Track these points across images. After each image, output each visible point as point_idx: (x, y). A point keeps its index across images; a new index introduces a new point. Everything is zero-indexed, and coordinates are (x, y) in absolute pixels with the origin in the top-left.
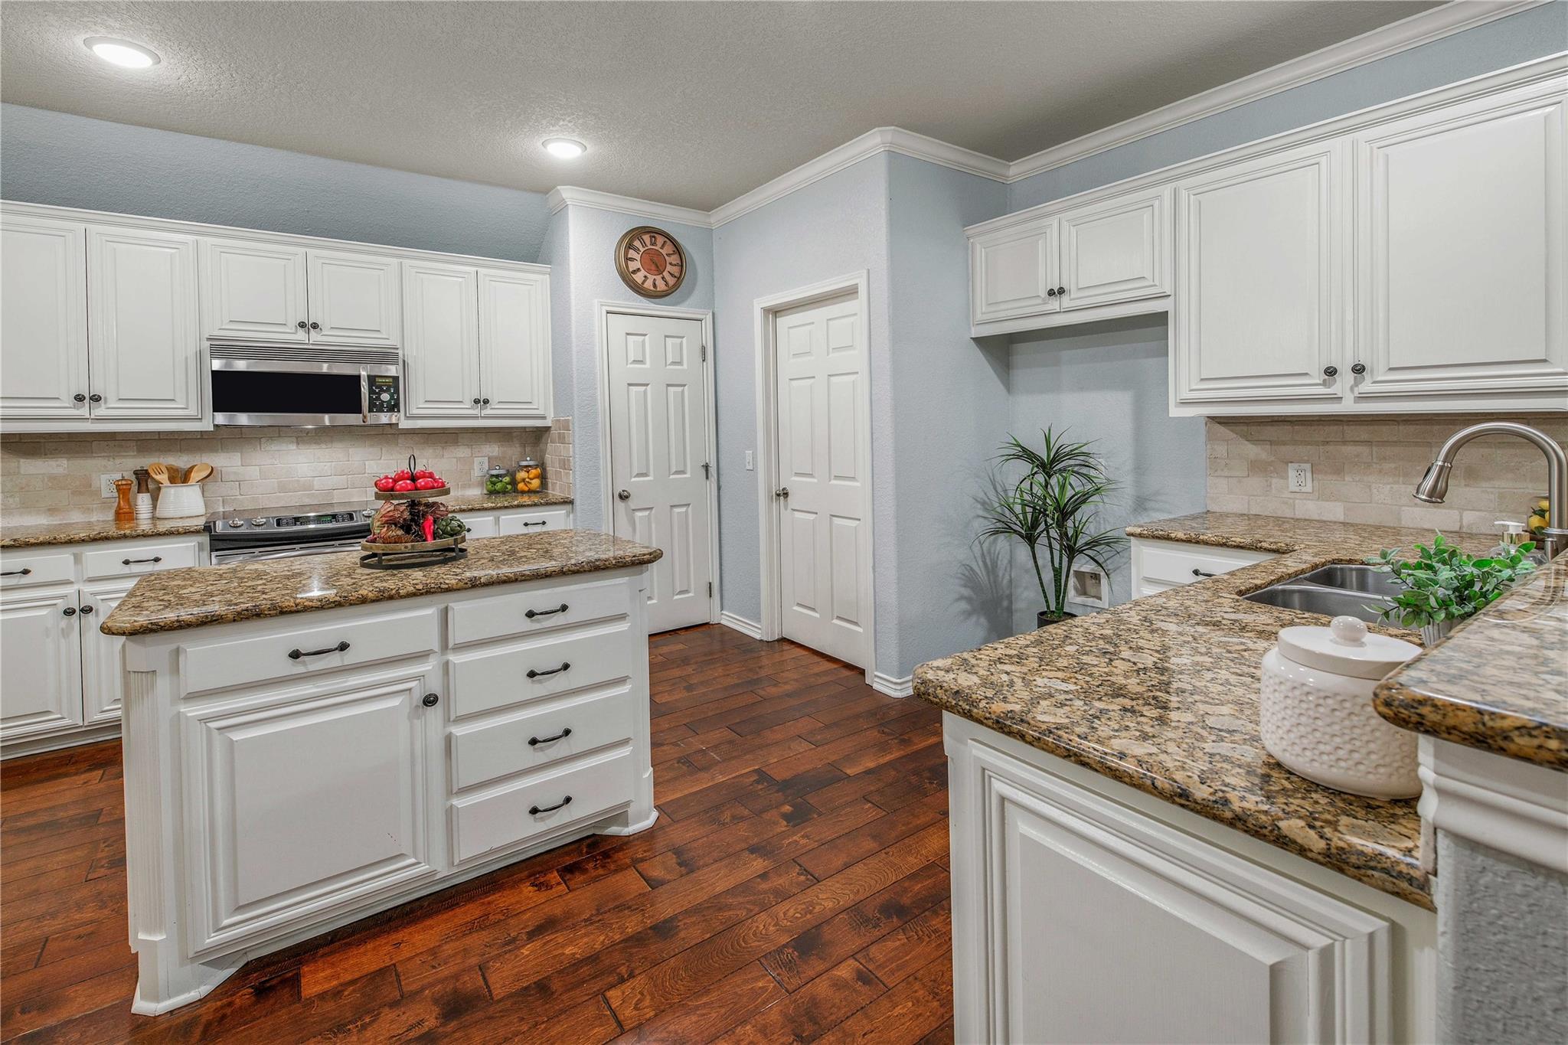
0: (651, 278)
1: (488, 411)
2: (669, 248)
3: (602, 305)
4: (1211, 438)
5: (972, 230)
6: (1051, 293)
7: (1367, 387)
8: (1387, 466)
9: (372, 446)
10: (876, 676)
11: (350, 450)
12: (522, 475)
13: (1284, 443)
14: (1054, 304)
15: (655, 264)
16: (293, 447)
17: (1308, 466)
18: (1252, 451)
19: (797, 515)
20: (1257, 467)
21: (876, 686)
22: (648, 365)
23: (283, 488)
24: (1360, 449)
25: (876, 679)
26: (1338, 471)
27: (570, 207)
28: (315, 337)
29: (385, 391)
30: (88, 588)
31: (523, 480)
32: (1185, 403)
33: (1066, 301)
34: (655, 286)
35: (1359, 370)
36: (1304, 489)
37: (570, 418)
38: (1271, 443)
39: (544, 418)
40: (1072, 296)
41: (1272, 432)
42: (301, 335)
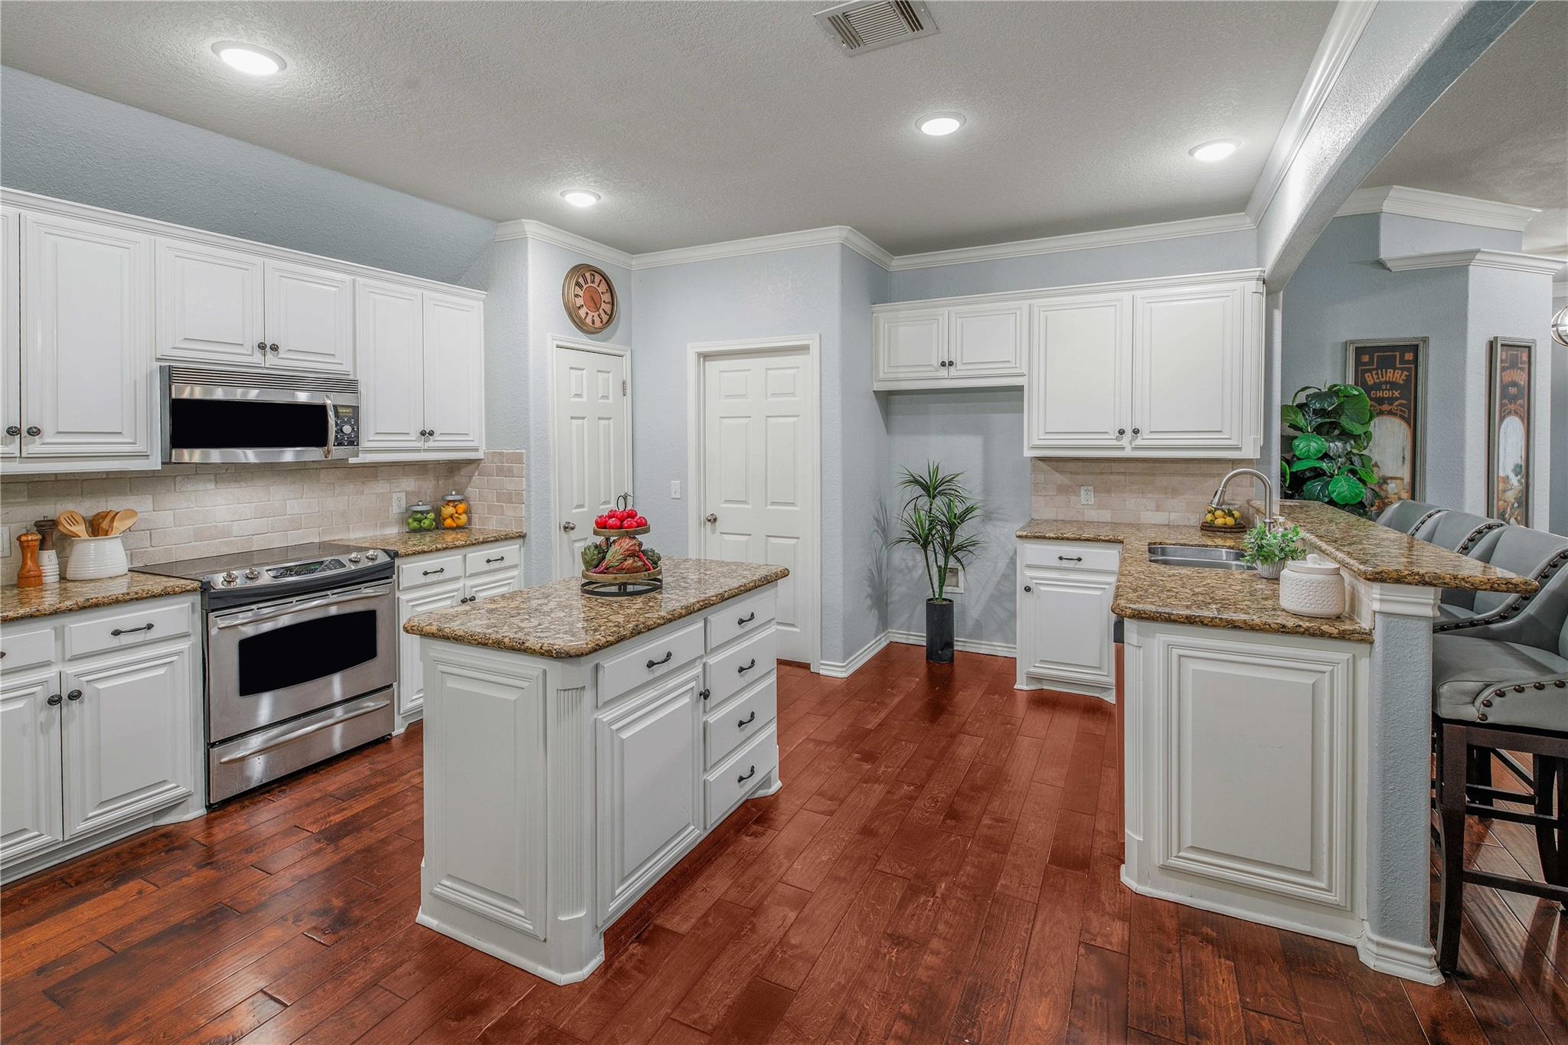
0: (591, 314)
1: (431, 444)
2: (603, 288)
3: (553, 339)
4: (1034, 469)
5: (879, 307)
6: (943, 364)
7: (1139, 442)
8: (1135, 487)
9: (293, 483)
10: (822, 664)
11: (271, 488)
12: (449, 510)
13: (1078, 474)
14: (944, 372)
15: (594, 302)
16: (211, 486)
17: (1091, 488)
18: (1060, 479)
19: (726, 537)
20: (1063, 489)
21: (822, 672)
22: (585, 399)
23: (199, 536)
24: (1121, 477)
25: (822, 667)
26: (1108, 491)
27: (530, 241)
28: (271, 360)
29: (346, 423)
30: (71, 669)
31: (451, 516)
32: (1034, 448)
33: (953, 371)
34: (593, 322)
35: (1136, 432)
36: (1090, 503)
37: (524, 451)
38: (1071, 473)
39: (476, 450)
40: (958, 368)
41: (1070, 466)
42: (257, 358)
